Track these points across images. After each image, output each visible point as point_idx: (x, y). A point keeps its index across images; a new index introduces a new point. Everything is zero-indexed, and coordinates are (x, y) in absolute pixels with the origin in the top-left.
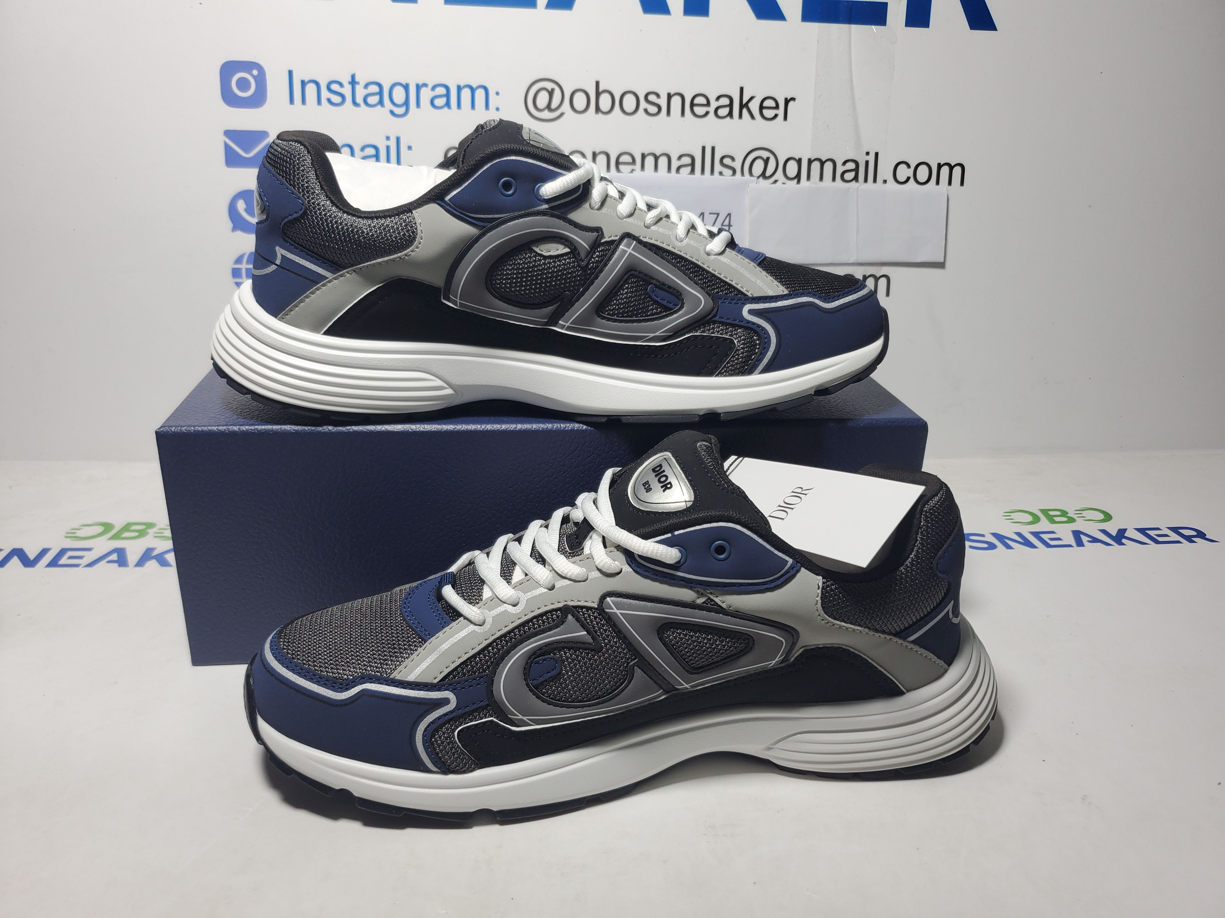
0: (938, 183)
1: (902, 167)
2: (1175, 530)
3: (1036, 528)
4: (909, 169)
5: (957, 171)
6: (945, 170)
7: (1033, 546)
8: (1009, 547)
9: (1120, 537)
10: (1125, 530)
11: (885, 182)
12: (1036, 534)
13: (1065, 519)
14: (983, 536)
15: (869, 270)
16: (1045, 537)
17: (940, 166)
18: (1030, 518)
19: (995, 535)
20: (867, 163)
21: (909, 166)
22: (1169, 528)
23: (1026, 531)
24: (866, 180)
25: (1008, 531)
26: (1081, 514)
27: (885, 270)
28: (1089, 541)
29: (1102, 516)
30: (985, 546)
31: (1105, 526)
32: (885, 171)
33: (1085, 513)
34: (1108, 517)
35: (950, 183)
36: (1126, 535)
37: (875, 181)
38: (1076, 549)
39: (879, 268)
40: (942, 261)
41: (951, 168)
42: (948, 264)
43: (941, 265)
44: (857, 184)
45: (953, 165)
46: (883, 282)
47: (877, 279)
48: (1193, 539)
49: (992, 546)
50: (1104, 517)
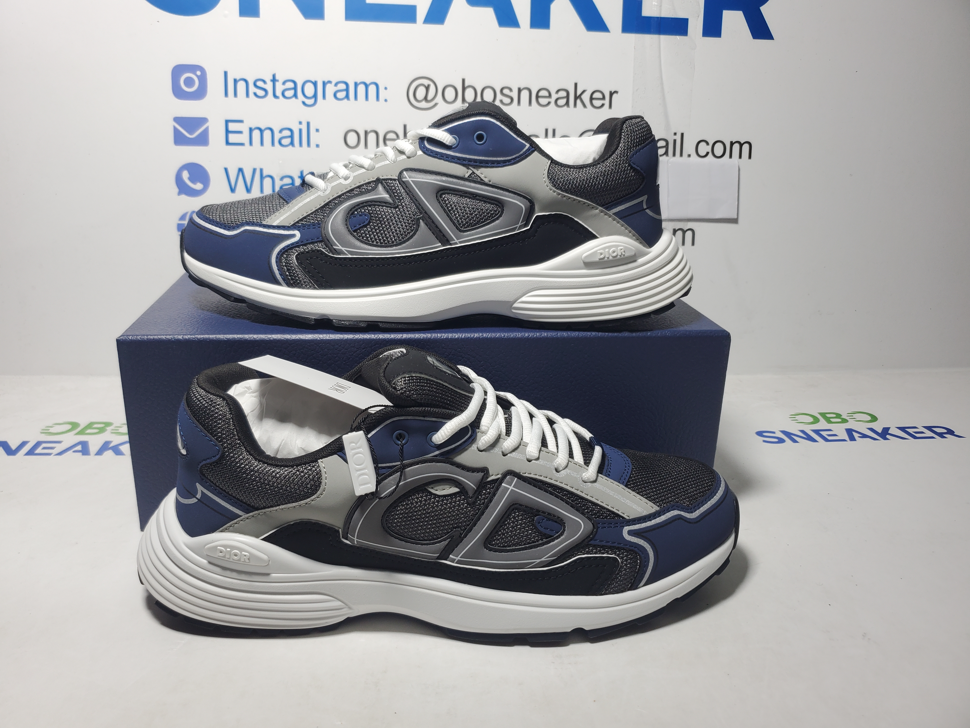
0: (731, 156)
1: (703, 144)
2: (929, 428)
3: (816, 427)
4: (708, 146)
5: (746, 147)
6: (736, 147)
7: (814, 441)
8: (795, 441)
9: (885, 434)
10: (888, 429)
11: (689, 156)
12: (817, 432)
13: (840, 420)
14: (774, 433)
15: (678, 225)
16: (824, 434)
17: (732, 144)
18: (811, 420)
19: (784, 432)
20: (675, 141)
21: (708, 144)
22: (924, 427)
23: (808, 429)
24: (674, 155)
25: (794, 429)
26: (852, 416)
27: (690, 225)
28: (859, 437)
29: (869, 418)
30: (776, 440)
31: (872, 425)
32: (689, 147)
33: (855, 416)
34: (874, 419)
35: (740, 157)
36: (889, 432)
37: (681, 155)
39: (686, 223)
40: (736, 217)
41: (741, 145)
42: (740, 220)
43: (735, 221)
44: (667, 158)
45: (742, 142)
46: (689, 234)
47: (684, 232)
48: (944, 435)
49: (781, 441)
50: (871, 418)
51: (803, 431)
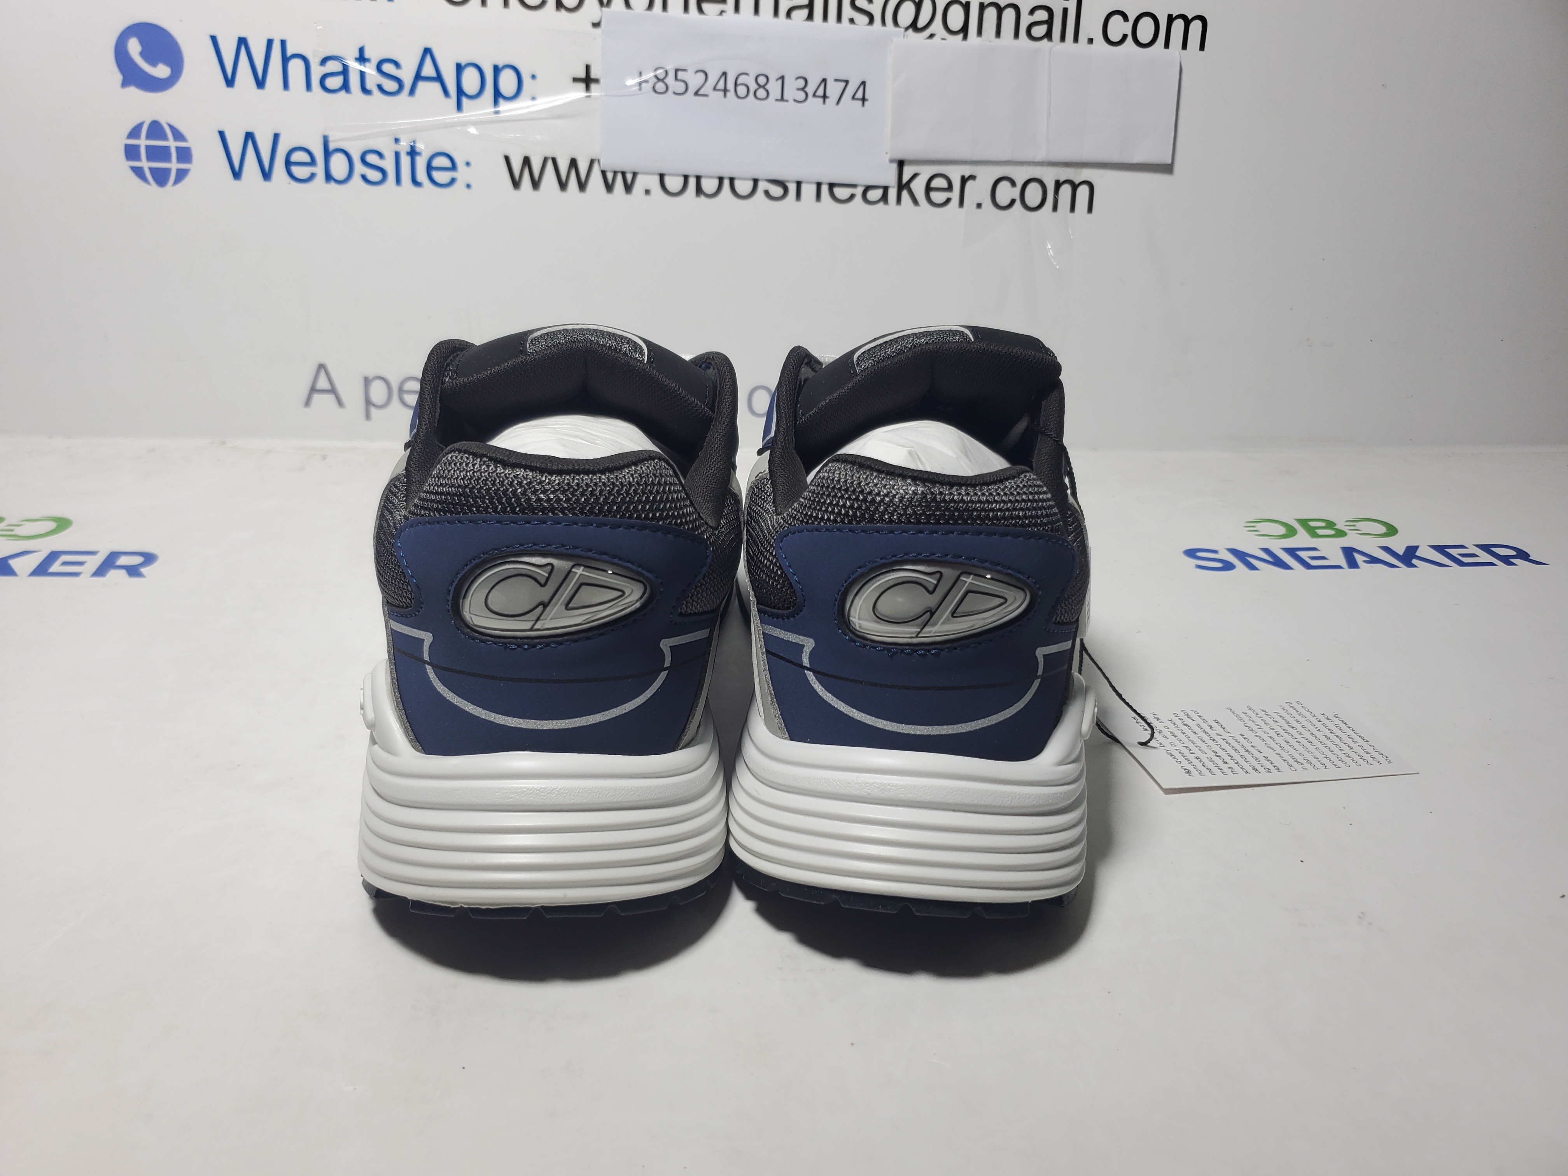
0: (1167, 45)
1: (1117, 19)
2: (1486, 548)
3: (1291, 543)
4: (1126, 23)
5: (1196, 26)
6: (1179, 25)
7: (1286, 567)
8: (1252, 567)
9: (1409, 556)
10: (1416, 548)
11: (1091, 41)
12: (1292, 552)
13: (1332, 532)
14: (1215, 552)
15: (1064, 174)
16: (1304, 555)
17: (1171, 19)
18: (1282, 530)
19: (1234, 552)
20: (1065, 10)
21: (1125, 18)
22: (1477, 546)
23: (1277, 547)
24: (1063, 38)
25: (1252, 545)
26: (1354, 526)
27: (1086, 174)
28: (1365, 562)
29: (1384, 530)
30: (1219, 565)
31: (1388, 542)
32: (1091, 25)
33: (1359, 525)
34: (1392, 531)
35: (1184, 46)
36: (1417, 554)
37: (1076, 39)
38: (1348, 572)
39: (1079, 170)
40: (1169, 162)
41: (1187, 22)
42: (1177, 167)
43: (1167, 169)
44: (1050, 43)
45: (1190, 17)
46: (1083, 191)
47: (1075, 187)
48: (1512, 560)
49: (1228, 566)
50: (1387, 530)
51: (1267, 551)
